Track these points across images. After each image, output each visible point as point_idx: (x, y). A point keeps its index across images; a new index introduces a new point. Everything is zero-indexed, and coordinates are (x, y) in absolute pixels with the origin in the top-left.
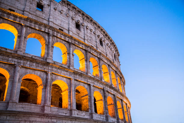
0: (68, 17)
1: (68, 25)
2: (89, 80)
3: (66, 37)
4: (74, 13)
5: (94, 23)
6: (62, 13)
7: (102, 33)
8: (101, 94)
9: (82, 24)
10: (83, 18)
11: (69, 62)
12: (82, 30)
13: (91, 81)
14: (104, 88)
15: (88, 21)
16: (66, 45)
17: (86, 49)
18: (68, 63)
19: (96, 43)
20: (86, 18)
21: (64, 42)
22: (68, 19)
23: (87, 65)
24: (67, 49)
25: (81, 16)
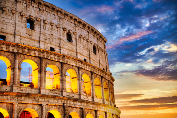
0: (15, 15)
1: (14, 26)
2: (40, 100)
3: (10, 46)
4: (25, 5)
5: (58, 11)
6: (5, 11)
7: (73, 21)
8: (59, 112)
9: (36, 18)
10: (39, 9)
11: (14, 80)
12: (37, 27)
13: (43, 100)
14: (64, 104)
15: (48, 11)
16: (9, 57)
17: (40, 56)
18: (12, 81)
19: (59, 42)
20: (44, 7)
21: (6, 54)
22: (14, 18)
23: (40, 77)
24: (11, 63)
25: (37, 6)
